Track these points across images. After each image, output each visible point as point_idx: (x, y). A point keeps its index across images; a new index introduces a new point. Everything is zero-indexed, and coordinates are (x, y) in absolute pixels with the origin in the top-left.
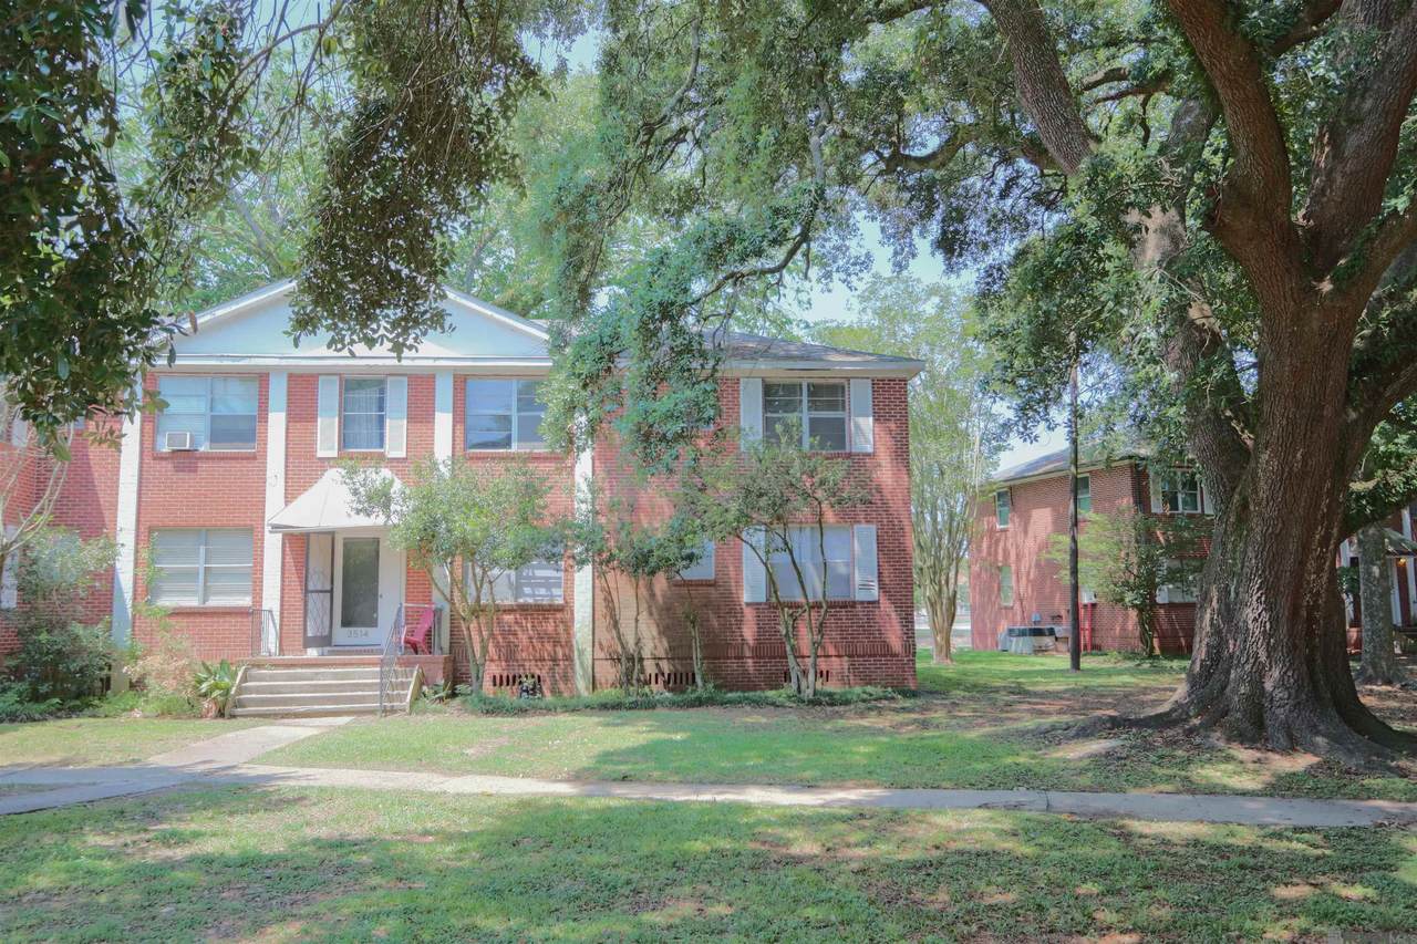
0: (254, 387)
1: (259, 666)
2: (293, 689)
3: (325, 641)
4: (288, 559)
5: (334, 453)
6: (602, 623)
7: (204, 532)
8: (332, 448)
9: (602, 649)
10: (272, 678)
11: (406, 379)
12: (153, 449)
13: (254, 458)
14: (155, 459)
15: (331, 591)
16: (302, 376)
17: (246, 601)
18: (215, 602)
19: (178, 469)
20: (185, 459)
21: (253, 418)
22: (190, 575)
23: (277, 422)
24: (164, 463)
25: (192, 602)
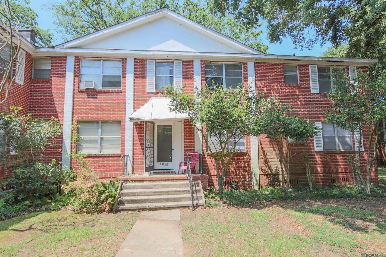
0: (120, 64)
1: (127, 181)
2: (145, 194)
3: (151, 169)
4: (136, 134)
5: (153, 91)
6: (262, 161)
7: (101, 123)
8: (153, 89)
9: (262, 171)
10: (134, 188)
11: (181, 62)
12: (79, 88)
13: (121, 92)
14: (79, 92)
15: (153, 147)
16: (139, 60)
17: (118, 152)
18: (105, 152)
19: (89, 97)
20: (92, 93)
21: (119, 77)
22: (95, 141)
23: (130, 77)
24: (83, 94)
25: (96, 152)
